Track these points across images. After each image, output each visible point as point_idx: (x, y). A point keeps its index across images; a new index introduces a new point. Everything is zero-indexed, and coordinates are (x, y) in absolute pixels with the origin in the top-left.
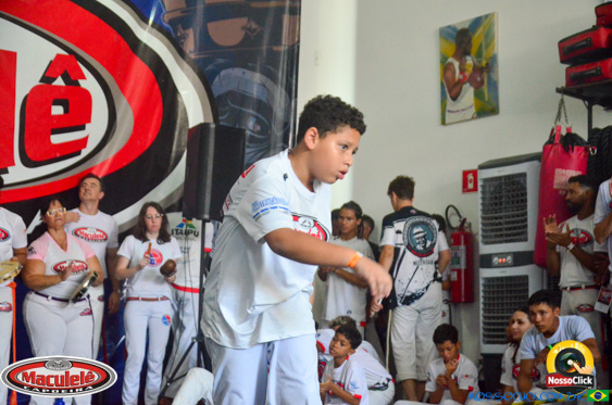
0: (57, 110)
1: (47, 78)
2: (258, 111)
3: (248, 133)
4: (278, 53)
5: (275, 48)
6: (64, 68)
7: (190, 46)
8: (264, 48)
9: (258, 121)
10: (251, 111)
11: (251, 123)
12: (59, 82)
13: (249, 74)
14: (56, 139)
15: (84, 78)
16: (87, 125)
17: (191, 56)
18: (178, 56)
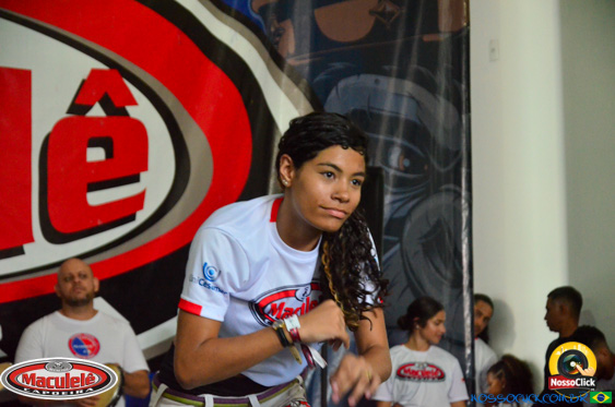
0: (96, 155)
1: (79, 106)
2: (404, 138)
3: (391, 172)
4: (435, 45)
5: (427, 38)
6: (101, 89)
7: (290, 46)
9: (407, 153)
10: (398, 140)
11: (395, 157)
12: (97, 111)
13: (382, 79)
14: (96, 198)
15: (133, 102)
16: (143, 175)
17: (290, 61)
18: (272, 63)
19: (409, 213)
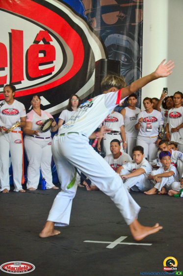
0: (41, 55)
1: (36, 42)
2: (126, 52)
3: (122, 62)
4: (135, 26)
5: (132, 24)
6: (43, 37)
7: (95, 25)
8: (128, 24)
9: (126, 57)
10: (123, 53)
11: (123, 58)
12: (41, 43)
13: (121, 36)
14: (41, 68)
15: (52, 40)
16: (54, 61)
17: (95, 30)
18: (90, 30)
19: (126, 74)
